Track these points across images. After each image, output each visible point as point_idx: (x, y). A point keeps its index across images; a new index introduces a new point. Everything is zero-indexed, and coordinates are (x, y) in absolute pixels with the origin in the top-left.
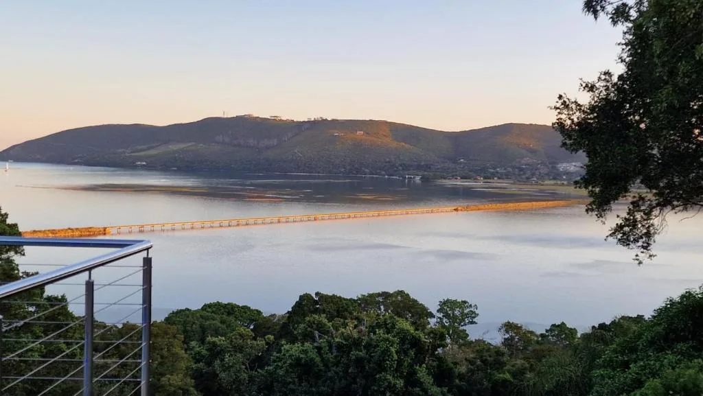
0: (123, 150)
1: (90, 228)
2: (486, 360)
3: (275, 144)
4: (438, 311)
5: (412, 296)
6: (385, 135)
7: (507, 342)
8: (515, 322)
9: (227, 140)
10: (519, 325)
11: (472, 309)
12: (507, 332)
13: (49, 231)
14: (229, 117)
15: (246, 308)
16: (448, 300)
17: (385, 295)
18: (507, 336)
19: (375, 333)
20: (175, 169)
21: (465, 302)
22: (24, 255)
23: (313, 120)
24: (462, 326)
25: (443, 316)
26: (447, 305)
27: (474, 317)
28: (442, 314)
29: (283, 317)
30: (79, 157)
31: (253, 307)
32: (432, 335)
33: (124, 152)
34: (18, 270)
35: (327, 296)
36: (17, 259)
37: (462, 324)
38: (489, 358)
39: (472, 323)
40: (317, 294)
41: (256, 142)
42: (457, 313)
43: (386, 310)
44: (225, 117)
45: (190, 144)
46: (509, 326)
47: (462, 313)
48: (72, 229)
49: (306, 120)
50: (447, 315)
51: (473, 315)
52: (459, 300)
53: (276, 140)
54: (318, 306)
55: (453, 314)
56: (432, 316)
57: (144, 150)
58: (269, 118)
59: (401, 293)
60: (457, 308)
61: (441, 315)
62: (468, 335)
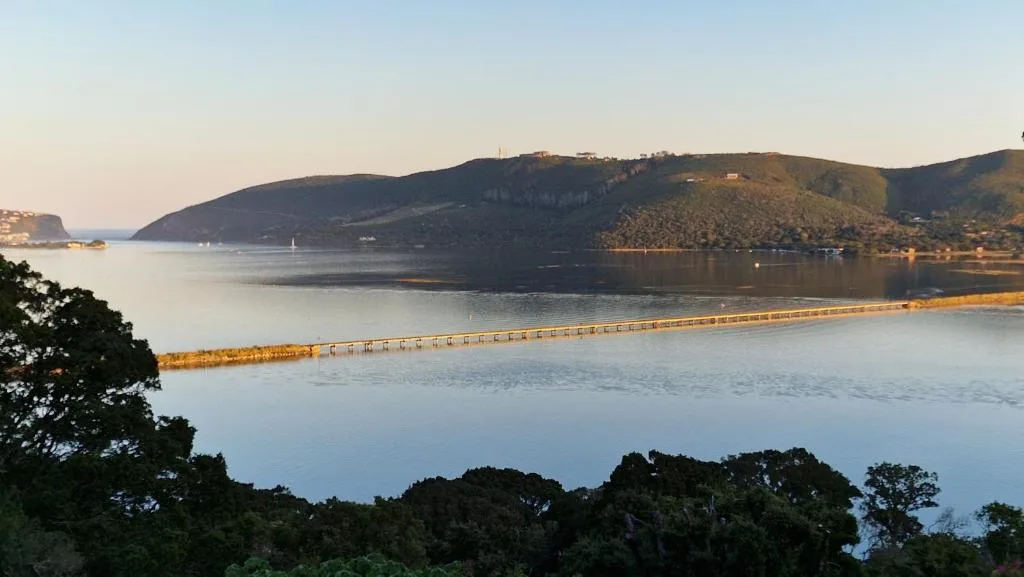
0: (337, 218)
1: (288, 346)
2: (931, 567)
3: (585, 200)
4: (867, 484)
5: (820, 458)
6: (776, 180)
7: (992, 540)
8: (1009, 503)
9: (505, 196)
10: (1016, 509)
11: (928, 480)
12: (993, 520)
13: (223, 351)
14: (508, 157)
15: (534, 477)
16: (885, 464)
17: (771, 456)
18: (994, 528)
19: (729, 519)
20: (422, 246)
21: (915, 469)
22: (159, 388)
23: (649, 156)
24: (912, 509)
25: (876, 493)
26: (883, 474)
27: (932, 495)
28: (874, 490)
29: (596, 492)
30: (271, 232)
31: (546, 476)
32: (830, 523)
33: (341, 221)
34: (150, 412)
35: (669, 458)
36: (149, 395)
37: (911, 506)
38: (936, 566)
39: (929, 504)
40: (652, 454)
41: (553, 199)
42: (901, 487)
43: (774, 482)
44: (502, 157)
45: (444, 205)
46: (996, 511)
47: (911, 488)
48: (259, 349)
49: (639, 158)
50: (882, 492)
51: (931, 491)
52: (905, 465)
53: (586, 193)
54: (654, 474)
55: (894, 490)
56: (857, 493)
57: (372, 217)
58: (575, 156)
59: (800, 453)
60: (901, 477)
61: (872, 491)
62: (921, 526)
